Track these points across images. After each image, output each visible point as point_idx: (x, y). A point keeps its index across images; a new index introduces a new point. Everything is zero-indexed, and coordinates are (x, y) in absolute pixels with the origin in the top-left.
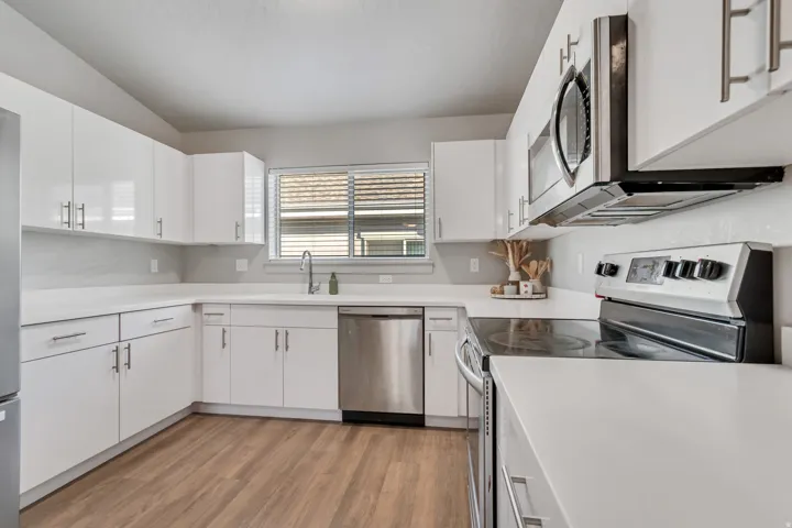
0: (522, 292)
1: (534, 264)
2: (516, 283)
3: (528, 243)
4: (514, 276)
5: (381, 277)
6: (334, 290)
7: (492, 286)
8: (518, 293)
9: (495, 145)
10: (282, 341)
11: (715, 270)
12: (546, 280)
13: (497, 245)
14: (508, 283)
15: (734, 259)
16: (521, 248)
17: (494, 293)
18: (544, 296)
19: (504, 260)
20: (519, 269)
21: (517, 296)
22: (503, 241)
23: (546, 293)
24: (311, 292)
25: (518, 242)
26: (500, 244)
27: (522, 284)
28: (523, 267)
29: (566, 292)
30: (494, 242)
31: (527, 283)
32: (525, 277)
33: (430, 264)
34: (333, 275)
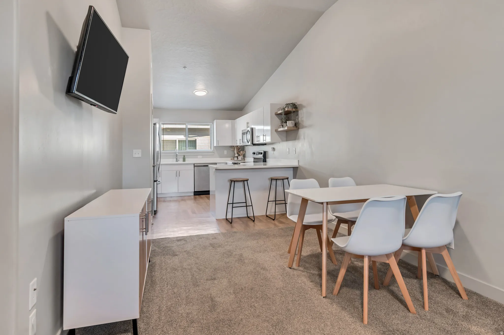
0: (239, 159)
1: (241, 152)
2: (237, 157)
3: (240, 147)
4: (236, 155)
5: (198, 156)
6: (184, 160)
7: (231, 158)
8: (238, 159)
9: (232, 121)
10: (178, 174)
11: (261, 153)
12: (244, 156)
13: (232, 147)
14: (235, 157)
15: (263, 152)
16: (238, 148)
17: (232, 159)
18: (244, 160)
19: (234, 151)
20: (238, 153)
21: (238, 160)
22: (233, 146)
23: (244, 159)
24: (177, 161)
25: (237, 146)
26: (233, 147)
27: (239, 157)
28: (239, 153)
29: (248, 158)
30: (232, 146)
31: (240, 157)
32: (239, 155)
33: (213, 152)
34: (184, 156)
